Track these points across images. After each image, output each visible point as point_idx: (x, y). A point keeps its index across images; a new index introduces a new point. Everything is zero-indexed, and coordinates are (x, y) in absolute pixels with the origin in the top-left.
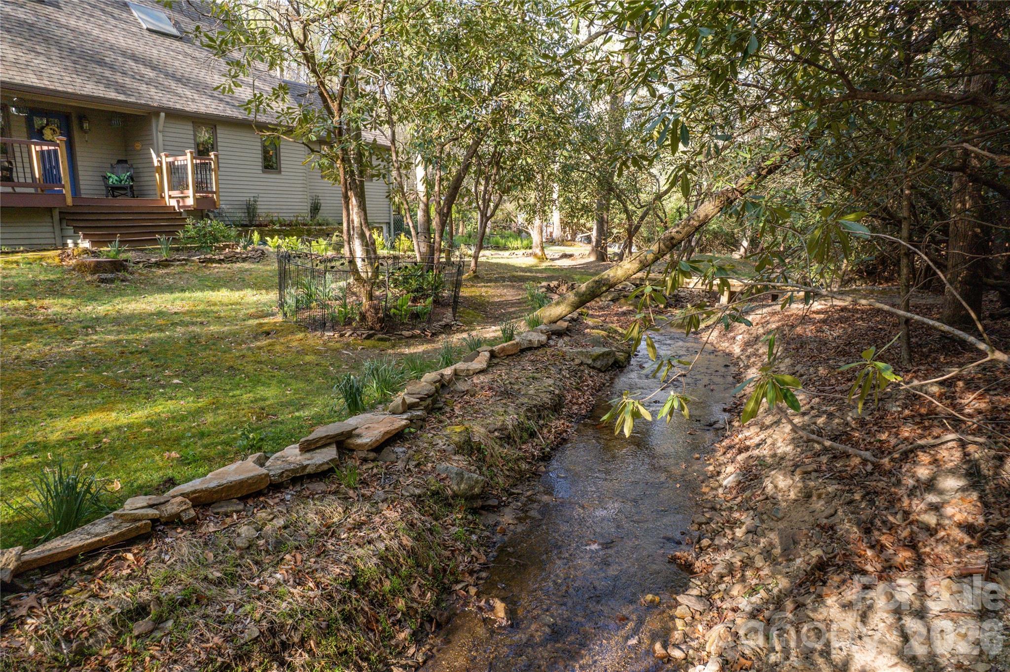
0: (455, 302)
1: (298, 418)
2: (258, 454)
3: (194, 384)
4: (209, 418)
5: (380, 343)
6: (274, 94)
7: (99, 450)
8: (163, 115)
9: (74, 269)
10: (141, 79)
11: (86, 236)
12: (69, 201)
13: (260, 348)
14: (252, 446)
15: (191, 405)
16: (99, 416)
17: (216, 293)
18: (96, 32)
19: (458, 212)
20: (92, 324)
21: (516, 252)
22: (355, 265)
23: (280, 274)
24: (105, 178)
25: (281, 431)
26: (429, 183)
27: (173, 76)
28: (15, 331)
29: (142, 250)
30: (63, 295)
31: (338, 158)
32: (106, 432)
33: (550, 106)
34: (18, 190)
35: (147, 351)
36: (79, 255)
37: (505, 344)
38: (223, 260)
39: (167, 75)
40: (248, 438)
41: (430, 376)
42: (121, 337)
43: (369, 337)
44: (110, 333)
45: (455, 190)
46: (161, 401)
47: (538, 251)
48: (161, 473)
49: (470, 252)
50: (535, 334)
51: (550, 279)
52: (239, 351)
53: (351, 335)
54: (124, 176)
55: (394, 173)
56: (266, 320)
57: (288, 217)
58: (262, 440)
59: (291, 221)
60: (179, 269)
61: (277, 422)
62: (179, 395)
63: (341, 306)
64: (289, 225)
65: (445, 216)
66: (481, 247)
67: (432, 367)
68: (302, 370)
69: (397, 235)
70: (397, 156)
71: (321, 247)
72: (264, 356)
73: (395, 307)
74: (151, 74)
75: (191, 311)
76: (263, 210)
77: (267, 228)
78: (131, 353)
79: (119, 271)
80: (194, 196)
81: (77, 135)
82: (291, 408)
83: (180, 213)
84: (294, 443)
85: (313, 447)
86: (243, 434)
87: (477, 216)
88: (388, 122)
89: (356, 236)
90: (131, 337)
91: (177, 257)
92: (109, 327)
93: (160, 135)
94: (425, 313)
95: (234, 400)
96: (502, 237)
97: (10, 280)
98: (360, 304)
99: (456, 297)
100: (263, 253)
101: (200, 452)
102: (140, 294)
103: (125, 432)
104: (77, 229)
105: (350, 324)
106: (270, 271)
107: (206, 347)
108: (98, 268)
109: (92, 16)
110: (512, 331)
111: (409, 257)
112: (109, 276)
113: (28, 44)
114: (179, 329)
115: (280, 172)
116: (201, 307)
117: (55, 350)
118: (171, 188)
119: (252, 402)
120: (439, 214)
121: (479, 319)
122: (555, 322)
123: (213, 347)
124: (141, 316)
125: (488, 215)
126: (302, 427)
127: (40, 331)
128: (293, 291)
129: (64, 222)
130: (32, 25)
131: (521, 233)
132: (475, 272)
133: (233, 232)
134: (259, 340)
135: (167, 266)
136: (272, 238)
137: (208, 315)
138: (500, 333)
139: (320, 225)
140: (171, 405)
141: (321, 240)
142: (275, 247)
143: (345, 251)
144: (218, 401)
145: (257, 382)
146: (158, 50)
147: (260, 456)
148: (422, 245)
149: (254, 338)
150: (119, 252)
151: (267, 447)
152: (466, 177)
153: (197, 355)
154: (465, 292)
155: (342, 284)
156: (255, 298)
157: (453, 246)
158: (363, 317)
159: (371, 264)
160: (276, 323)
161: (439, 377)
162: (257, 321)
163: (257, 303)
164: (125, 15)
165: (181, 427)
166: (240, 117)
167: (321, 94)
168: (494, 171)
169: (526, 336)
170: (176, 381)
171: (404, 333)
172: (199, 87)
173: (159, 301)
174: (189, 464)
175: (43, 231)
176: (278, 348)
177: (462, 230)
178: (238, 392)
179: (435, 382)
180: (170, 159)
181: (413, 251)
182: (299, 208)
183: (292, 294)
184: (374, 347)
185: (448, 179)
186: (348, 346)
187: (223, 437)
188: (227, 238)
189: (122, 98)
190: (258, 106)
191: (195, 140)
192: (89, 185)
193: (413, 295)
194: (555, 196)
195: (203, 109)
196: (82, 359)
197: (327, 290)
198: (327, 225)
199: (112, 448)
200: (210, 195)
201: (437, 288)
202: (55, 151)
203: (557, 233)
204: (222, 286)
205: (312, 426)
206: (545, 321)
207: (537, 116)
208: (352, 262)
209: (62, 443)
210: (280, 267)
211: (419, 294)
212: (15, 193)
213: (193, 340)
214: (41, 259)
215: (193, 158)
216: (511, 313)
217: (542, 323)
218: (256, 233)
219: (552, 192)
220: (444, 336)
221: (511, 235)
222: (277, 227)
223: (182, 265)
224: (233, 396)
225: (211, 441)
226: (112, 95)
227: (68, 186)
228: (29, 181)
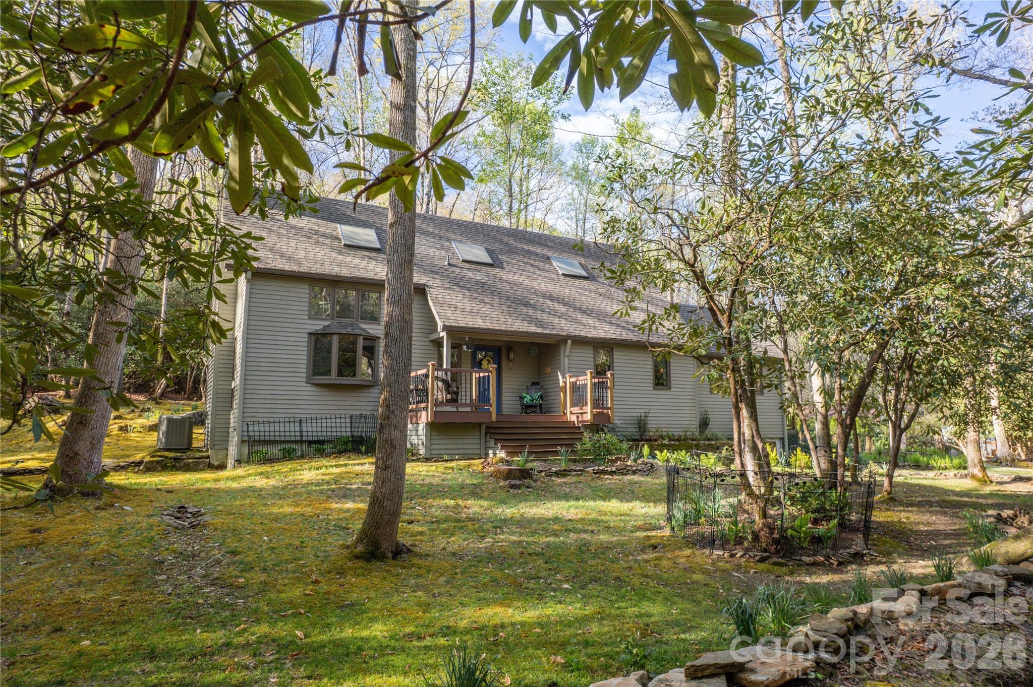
0: (867, 528)
1: (684, 640)
2: (641, 672)
3: (582, 591)
4: (595, 628)
5: (776, 568)
6: (666, 313)
7: (496, 643)
8: (569, 342)
9: (491, 476)
10: (555, 313)
11: (503, 447)
12: (494, 418)
13: (646, 561)
14: (635, 663)
15: (578, 611)
16: (498, 610)
17: (607, 503)
18: (526, 282)
19: (864, 426)
20: (501, 524)
21: (944, 472)
22: (747, 479)
23: (669, 488)
24: (522, 398)
25: (665, 652)
26: (827, 393)
27: (580, 309)
28: (444, 526)
29: (545, 461)
30: (481, 498)
31: (728, 368)
32: (503, 626)
33: (974, 298)
34: (460, 409)
35: (543, 554)
36: (496, 463)
37: (942, 584)
38: (614, 472)
39: (575, 308)
40: (631, 653)
41: (837, 612)
42: (522, 538)
43: (763, 560)
44: (513, 533)
45: (857, 401)
46: (551, 603)
47: (977, 471)
48: (546, 676)
49: (881, 471)
50: (985, 576)
51: (1002, 506)
52: (625, 561)
53: (742, 556)
54: (536, 396)
55: (787, 384)
56: (653, 533)
57: (677, 432)
58: (645, 657)
59: (680, 436)
60: (574, 479)
61: (661, 642)
62: (568, 600)
63: (732, 523)
64: (678, 440)
65: (848, 428)
66: (895, 465)
67: (842, 603)
68: (689, 589)
69: (792, 449)
70: (790, 366)
71: (709, 461)
72: (650, 570)
73: (792, 528)
74: (562, 309)
75: (584, 519)
76: (654, 425)
77: (657, 442)
78: (530, 554)
79: (526, 478)
80: (592, 412)
81: (504, 363)
82: (677, 629)
83: (579, 428)
84: (680, 667)
85: (700, 675)
86: (627, 648)
87: (889, 429)
88: (779, 332)
89: (747, 449)
90: (531, 539)
91: (573, 467)
92: (514, 529)
93: (566, 359)
94: (829, 538)
95: (619, 612)
96: (923, 454)
97: (446, 482)
98: (753, 522)
99: (867, 522)
100: (652, 466)
101: (584, 662)
102: (541, 501)
103: (518, 629)
104: (497, 441)
105: (741, 543)
106: (659, 484)
107: (596, 556)
108: (509, 475)
109: (524, 270)
110: (950, 569)
111: (806, 474)
112: (518, 482)
113: (480, 298)
114: (571, 535)
115: (670, 388)
116: (593, 516)
117: (471, 545)
118: (573, 405)
119: (636, 616)
120: (842, 425)
121: (900, 549)
122: (1018, 563)
123: (602, 556)
124: (540, 521)
125: (903, 426)
126: (688, 651)
127: (462, 528)
128: (681, 505)
129: (488, 435)
130: (484, 284)
131: (947, 450)
132: (889, 493)
133: (625, 446)
134: (646, 553)
135: (564, 476)
136: (661, 452)
137: (599, 524)
138: (932, 570)
139: (709, 440)
140: (560, 609)
141: (710, 454)
142: (664, 461)
143: (736, 466)
144: (603, 611)
145: (643, 597)
146: (570, 290)
147: (643, 675)
148: (822, 460)
149: (642, 550)
150: (526, 462)
151: (651, 666)
152: (872, 385)
153: (586, 562)
154: (879, 516)
155: (733, 500)
156: (643, 511)
157: (860, 462)
158: (756, 537)
159: (764, 479)
160: (663, 537)
161: (851, 615)
162: (644, 534)
163: (645, 515)
164: (547, 266)
165: (568, 632)
166: (634, 339)
167: (711, 309)
168: (907, 376)
169: (973, 577)
170: (566, 586)
171: (804, 558)
172: (600, 316)
173: (556, 507)
174: (572, 671)
175: (472, 442)
176: (664, 563)
177: (869, 446)
178: (624, 605)
179: (847, 620)
180: (573, 380)
181: (811, 468)
182: (687, 422)
183: (680, 509)
184: (769, 571)
185: (849, 388)
186: (738, 567)
187: (606, 649)
188: (619, 451)
189: (539, 330)
190: (651, 326)
191: (594, 362)
192: (510, 405)
193: (813, 516)
194: (994, 403)
195: (602, 335)
196: (491, 556)
197: (717, 506)
198: (716, 440)
199: (506, 643)
200: (605, 411)
201: (842, 509)
202: (489, 376)
203: (1002, 450)
204: (612, 497)
205: (699, 651)
206: (999, 560)
207: (958, 312)
208: (743, 475)
209: (468, 631)
210: (668, 480)
211: (821, 516)
212: (458, 412)
213: (584, 547)
214: (469, 466)
215: (592, 377)
216: (945, 546)
217: (995, 562)
218: (646, 447)
219: (987, 399)
220: (854, 567)
221: (935, 453)
222: (666, 442)
223: (578, 475)
224: (619, 608)
225: (595, 651)
226: (533, 329)
227: (494, 405)
228: (468, 402)
